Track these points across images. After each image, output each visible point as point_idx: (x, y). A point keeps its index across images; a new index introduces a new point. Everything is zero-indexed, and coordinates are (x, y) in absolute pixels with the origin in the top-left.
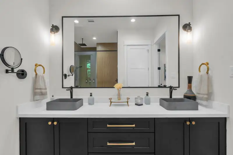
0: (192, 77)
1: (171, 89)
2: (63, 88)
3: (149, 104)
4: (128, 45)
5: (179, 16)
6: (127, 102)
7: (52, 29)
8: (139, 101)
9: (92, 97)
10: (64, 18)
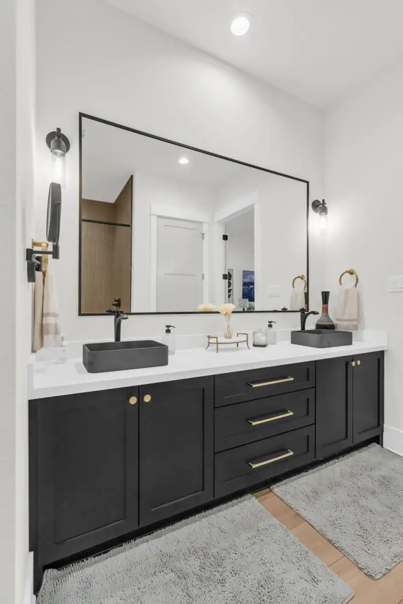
0: (329, 292)
1: (304, 313)
2: (80, 314)
3: (275, 344)
4: (159, 217)
5: (308, 183)
6: (247, 341)
7: (57, 140)
8: (262, 340)
9: (170, 336)
10: (83, 118)
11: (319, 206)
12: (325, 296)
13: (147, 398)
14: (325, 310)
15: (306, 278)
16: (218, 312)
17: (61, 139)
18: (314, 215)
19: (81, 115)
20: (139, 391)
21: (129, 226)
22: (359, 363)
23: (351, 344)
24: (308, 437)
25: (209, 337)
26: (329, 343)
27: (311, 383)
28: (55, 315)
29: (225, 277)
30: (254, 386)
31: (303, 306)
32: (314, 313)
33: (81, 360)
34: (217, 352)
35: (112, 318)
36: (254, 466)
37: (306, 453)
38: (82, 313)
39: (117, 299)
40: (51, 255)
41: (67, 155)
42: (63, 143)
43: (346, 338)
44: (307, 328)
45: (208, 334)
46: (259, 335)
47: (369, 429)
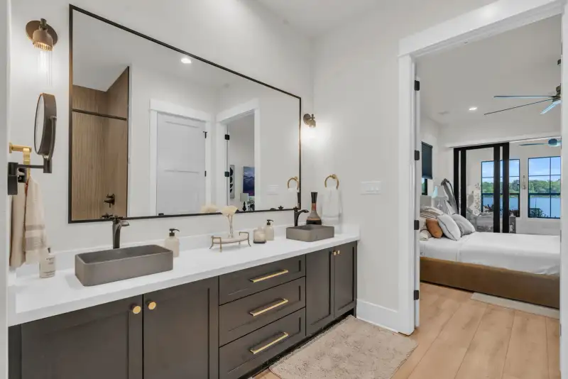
0: (317, 193)
1: (297, 212)
2: (70, 221)
3: (272, 240)
4: (159, 112)
5: (300, 99)
6: (248, 239)
7: (41, 31)
8: (261, 237)
9: (173, 239)
10: (74, 11)
11: (309, 119)
12: (314, 195)
13: (152, 306)
14: (314, 208)
15: (298, 180)
16: (220, 213)
17: (46, 31)
18: (305, 127)
19: (72, 8)
20: (144, 299)
21: (125, 119)
22: (339, 252)
23: (333, 237)
24: (300, 319)
25: (213, 238)
26: (317, 237)
27: (302, 273)
28: (41, 227)
29: (227, 174)
30: (255, 281)
31: (296, 205)
32: (305, 211)
33: (73, 271)
34: (221, 251)
35: (111, 223)
36: (255, 352)
37: (298, 333)
38: (73, 220)
39: (110, 195)
40: (42, 170)
41: (54, 48)
42: (49, 36)
43: (330, 232)
44: (299, 224)
45: (212, 234)
46: (258, 233)
47: (346, 305)
